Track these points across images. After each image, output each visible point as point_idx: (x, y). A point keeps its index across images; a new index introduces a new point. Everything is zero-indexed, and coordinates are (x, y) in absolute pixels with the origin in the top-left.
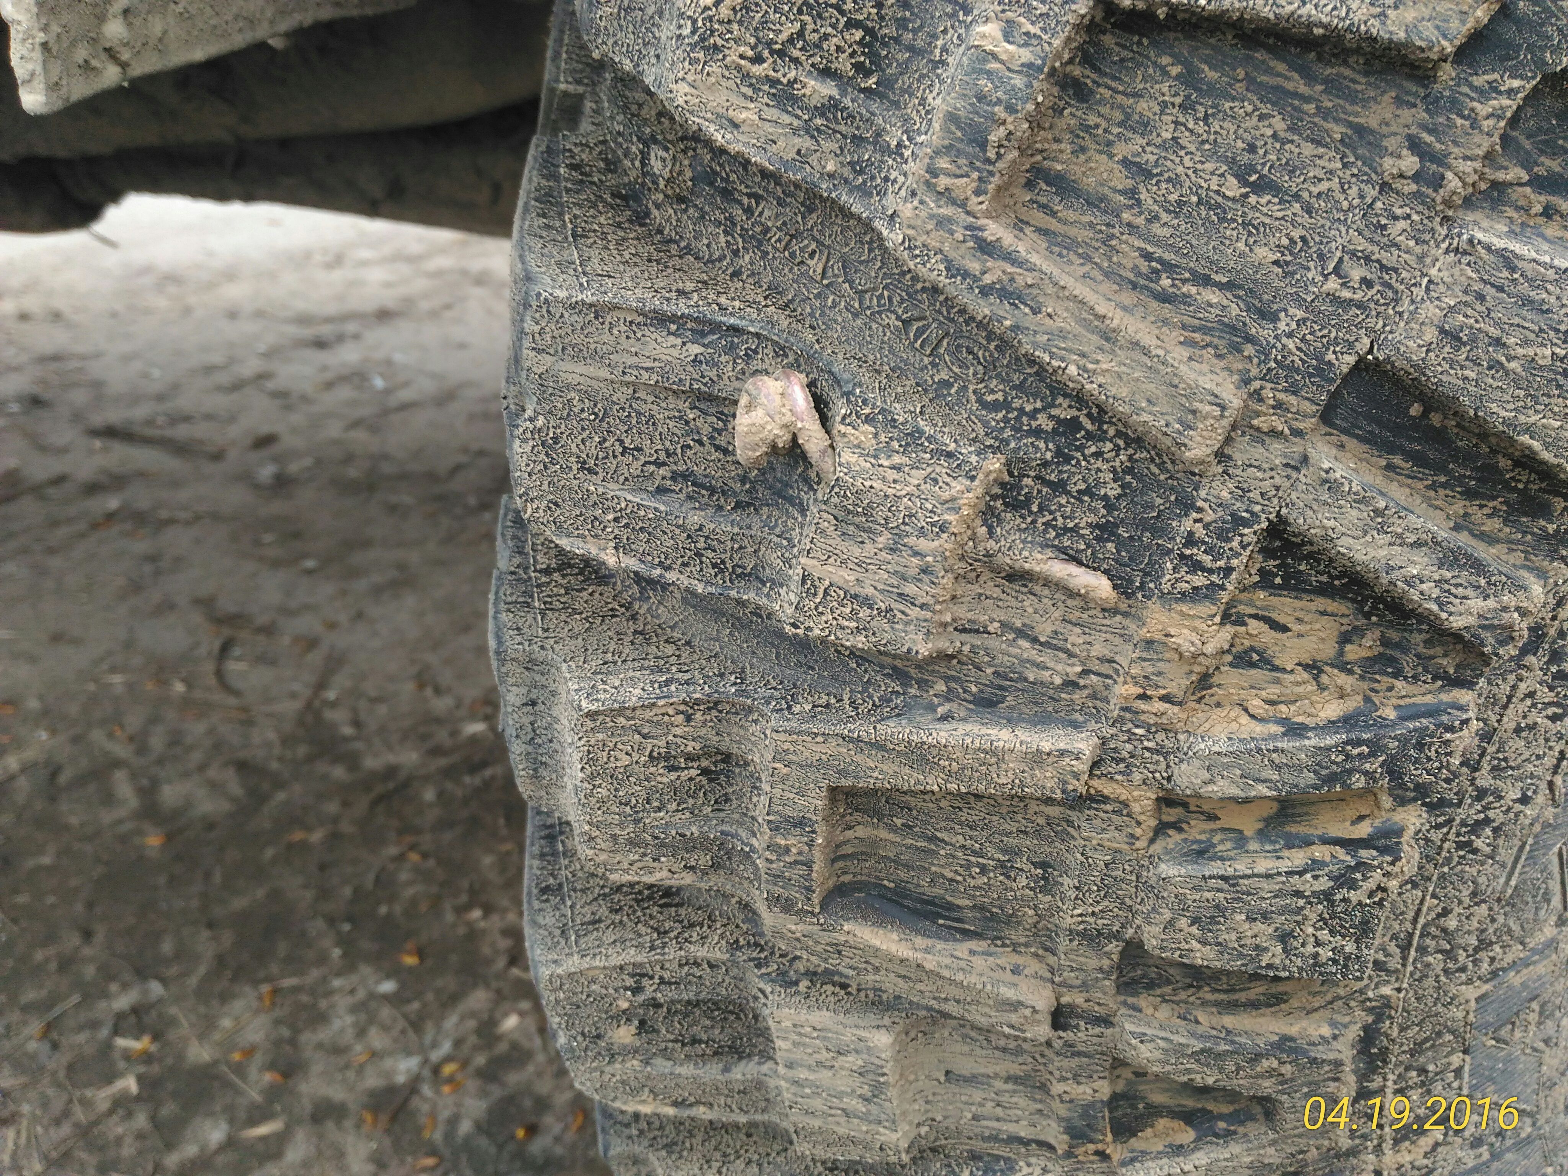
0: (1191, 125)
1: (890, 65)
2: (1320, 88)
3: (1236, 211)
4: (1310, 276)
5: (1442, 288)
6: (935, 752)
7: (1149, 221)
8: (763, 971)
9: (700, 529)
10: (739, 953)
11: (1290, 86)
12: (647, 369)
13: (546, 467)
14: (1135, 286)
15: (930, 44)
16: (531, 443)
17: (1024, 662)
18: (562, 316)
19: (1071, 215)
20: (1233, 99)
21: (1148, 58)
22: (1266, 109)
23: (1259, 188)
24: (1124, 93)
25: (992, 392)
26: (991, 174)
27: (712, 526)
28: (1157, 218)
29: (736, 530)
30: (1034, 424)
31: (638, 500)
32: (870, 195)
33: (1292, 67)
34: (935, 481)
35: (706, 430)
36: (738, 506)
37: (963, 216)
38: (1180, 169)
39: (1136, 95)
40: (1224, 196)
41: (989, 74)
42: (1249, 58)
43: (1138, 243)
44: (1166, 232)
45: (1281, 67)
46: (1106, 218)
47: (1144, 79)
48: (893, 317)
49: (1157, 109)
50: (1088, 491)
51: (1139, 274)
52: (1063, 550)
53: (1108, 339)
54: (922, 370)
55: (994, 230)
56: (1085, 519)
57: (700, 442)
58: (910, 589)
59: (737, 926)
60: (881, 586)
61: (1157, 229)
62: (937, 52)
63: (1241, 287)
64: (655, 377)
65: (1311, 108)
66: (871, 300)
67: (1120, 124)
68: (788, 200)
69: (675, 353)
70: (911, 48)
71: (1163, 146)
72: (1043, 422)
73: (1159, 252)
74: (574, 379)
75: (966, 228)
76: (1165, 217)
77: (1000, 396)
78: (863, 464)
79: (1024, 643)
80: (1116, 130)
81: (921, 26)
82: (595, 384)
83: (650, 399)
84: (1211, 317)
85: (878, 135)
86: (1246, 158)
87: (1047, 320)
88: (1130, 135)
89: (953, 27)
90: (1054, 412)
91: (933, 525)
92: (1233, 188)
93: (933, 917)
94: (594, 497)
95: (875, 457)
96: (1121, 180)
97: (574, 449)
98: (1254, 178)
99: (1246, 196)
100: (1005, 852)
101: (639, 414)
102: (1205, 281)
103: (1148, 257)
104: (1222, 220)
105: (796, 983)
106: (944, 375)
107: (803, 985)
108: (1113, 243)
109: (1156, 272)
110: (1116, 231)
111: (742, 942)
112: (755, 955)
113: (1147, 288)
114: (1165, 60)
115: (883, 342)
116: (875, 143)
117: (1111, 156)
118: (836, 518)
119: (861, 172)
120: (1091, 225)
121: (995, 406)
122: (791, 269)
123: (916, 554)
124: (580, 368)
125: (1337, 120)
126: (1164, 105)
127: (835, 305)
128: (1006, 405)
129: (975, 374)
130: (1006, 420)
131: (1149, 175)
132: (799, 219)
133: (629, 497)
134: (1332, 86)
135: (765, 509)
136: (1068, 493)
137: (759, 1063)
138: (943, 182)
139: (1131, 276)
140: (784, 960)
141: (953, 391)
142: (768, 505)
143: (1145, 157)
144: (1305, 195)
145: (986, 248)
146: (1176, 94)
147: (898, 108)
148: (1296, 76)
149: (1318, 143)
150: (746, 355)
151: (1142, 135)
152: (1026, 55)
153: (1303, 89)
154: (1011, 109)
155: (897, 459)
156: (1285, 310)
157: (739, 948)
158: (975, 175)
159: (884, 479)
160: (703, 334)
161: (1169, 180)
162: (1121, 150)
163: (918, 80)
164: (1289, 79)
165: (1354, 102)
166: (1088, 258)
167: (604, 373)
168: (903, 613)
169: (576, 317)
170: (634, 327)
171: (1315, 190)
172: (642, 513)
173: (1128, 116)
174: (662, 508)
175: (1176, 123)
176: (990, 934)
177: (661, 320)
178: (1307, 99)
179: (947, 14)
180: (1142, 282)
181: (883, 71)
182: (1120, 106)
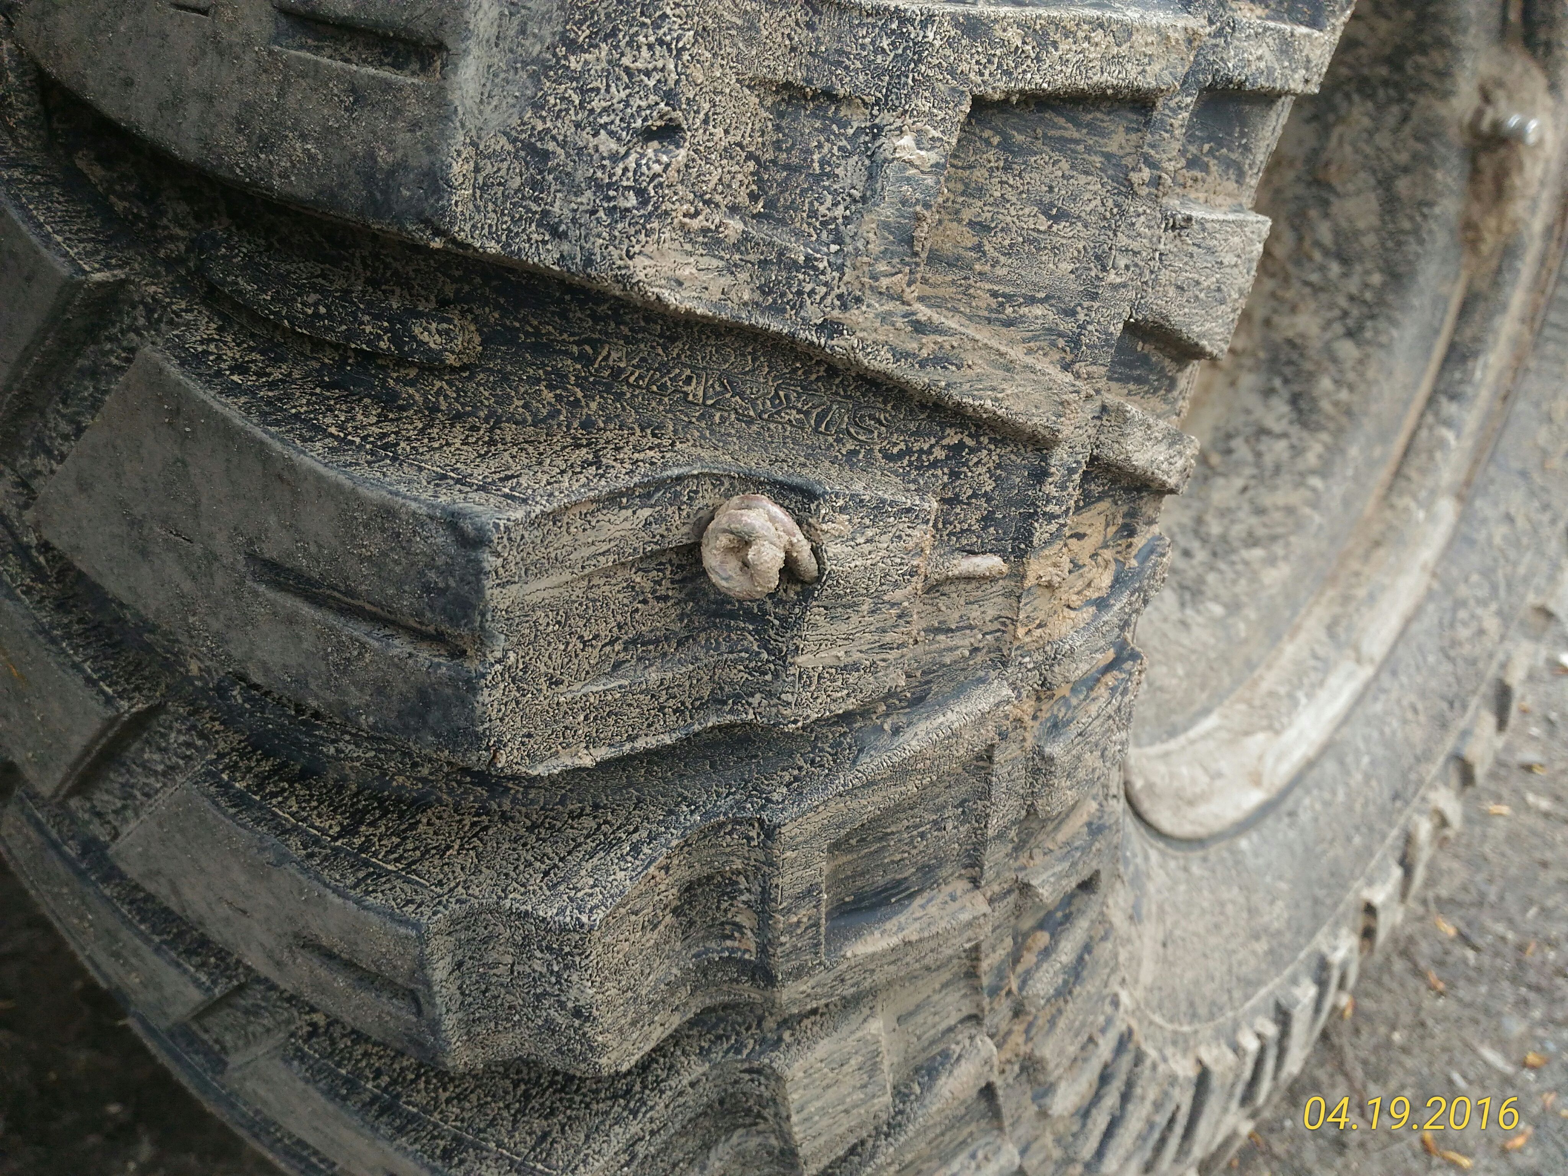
0: (1011, 182)
1: (771, 187)
2: (1085, 131)
3: (1046, 241)
4: (1093, 274)
5: (1171, 256)
6: (912, 761)
7: (993, 266)
8: (745, 1052)
9: (662, 684)
10: (713, 1056)
11: (1067, 134)
12: (603, 554)
13: (517, 703)
14: (989, 321)
15: (805, 160)
16: (502, 686)
17: (940, 652)
18: (523, 537)
19: (940, 279)
20: (1036, 154)
21: (974, 134)
22: (1056, 156)
23: (1056, 219)
24: (963, 168)
25: (895, 444)
26: (917, 264)
27: (670, 675)
28: (998, 262)
29: (691, 667)
30: (932, 458)
31: (602, 687)
32: (784, 311)
33: (1068, 121)
34: (900, 537)
35: (648, 585)
36: (680, 644)
37: (901, 307)
38: (1009, 219)
39: (971, 167)
40: (1039, 231)
41: (908, 179)
42: (1042, 119)
43: (988, 286)
44: (1005, 271)
45: (1061, 121)
46: (963, 274)
47: (975, 153)
48: (794, 412)
49: (987, 175)
50: (974, 495)
51: (991, 311)
52: (962, 550)
53: (1008, 370)
54: (828, 449)
55: (923, 312)
56: (973, 519)
57: (645, 602)
58: (888, 638)
59: (688, 1037)
60: (864, 648)
61: (1001, 272)
62: (816, 165)
63: (1053, 297)
64: (611, 558)
65: (1081, 148)
66: (764, 404)
67: (963, 194)
68: (640, 336)
69: (627, 525)
70: (787, 167)
71: (995, 204)
72: (939, 454)
73: (1000, 288)
74: (535, 598)
75: (904, 317)
76: (1002, 259)
77: (902, 446)
78: (846, 550)
79: (941, 637)
80: (960, 199)
81: (793, 145)
82: (556, 592)
83: (602, 581)
84: (1038, 327)
85: (781, 254)
86: (1047, 199)
87: (969, 371)
88: (971, 201)
89: (828, 140)
90: (945, 442)
91: (903, 575)
92: (1043, 224)
93: (886, 902)
94: (564, 708)
95: (853, 539)
96: (970, 240)
97: (543, 669)
98: (1054, 211)
99: (1050, 227)
100: (935, 811)
101: (594, 601)
102: (1031, 300)
103: (994, 294)
104: (1039, 250)
105: (780, 1039)
106: (850, 446)
107: (786, 1035)
108: (972, 291)
109: (1001, 304)
110: (971, 282)
111: (706, 1045)
112: (725, 1046)
113: (997, 319)
114: (987, 134)
115: (784, 438)
116: (780, 261)
117: (960, 221)
118: (826, 608)
119: (771, 292)
120: (953, 282)
121: (901, 455)
122: (660, 403)
123: (893, 605)
124: (544, 582)
125: (1096, 153)
126: (991, 170)
127: (723, 420)
128: (909, 452)
129: (880, 434)
130: (910, 464)
131: (988, 229)
132: (660, 351)
133: (595, 689)
134: (1093, 129)
135: (703, 635)
136: (962, 502)
137: (727, 1140)
138: (884, 282)
139: (986, 314)
140: (753, 1031)
141: (861, 456)
142: (704, 630)
143: (984, 215)
144: (1083, 214)
145: (919, 328)
146: (998, 159)
147: (786, 224)
148: (1070, 125)
149: (1087, 173)
150: (690, 498)
151: (980, 198)
152: (933, 157)
153: (1076, 135)
154: (927, 206)
155: (869, 533)
156: (1080, 305)
157: (709, 1050)
158: (907, 269)
159: (862, 555)
160: (649, 496)
161: (1002, 230)
162: (967, 215)
163: (801, 195)
164: (1065, 129)
165: (1104, 137)
166: (955, 310)
167: (567, 576)
168: (884, 660)
169: (536, 533)
170: (589, 518)
171: (1088, 209)
172: (610, 698)
173: (967, 185)
174: (626, 682)
175: (1001, 182)
176: (928, 884)
177: (613, 499)
178: (1077, 142)
179: (816, 129)
180: (994, 316)
181: (766, 193)
182: (961, 179)
